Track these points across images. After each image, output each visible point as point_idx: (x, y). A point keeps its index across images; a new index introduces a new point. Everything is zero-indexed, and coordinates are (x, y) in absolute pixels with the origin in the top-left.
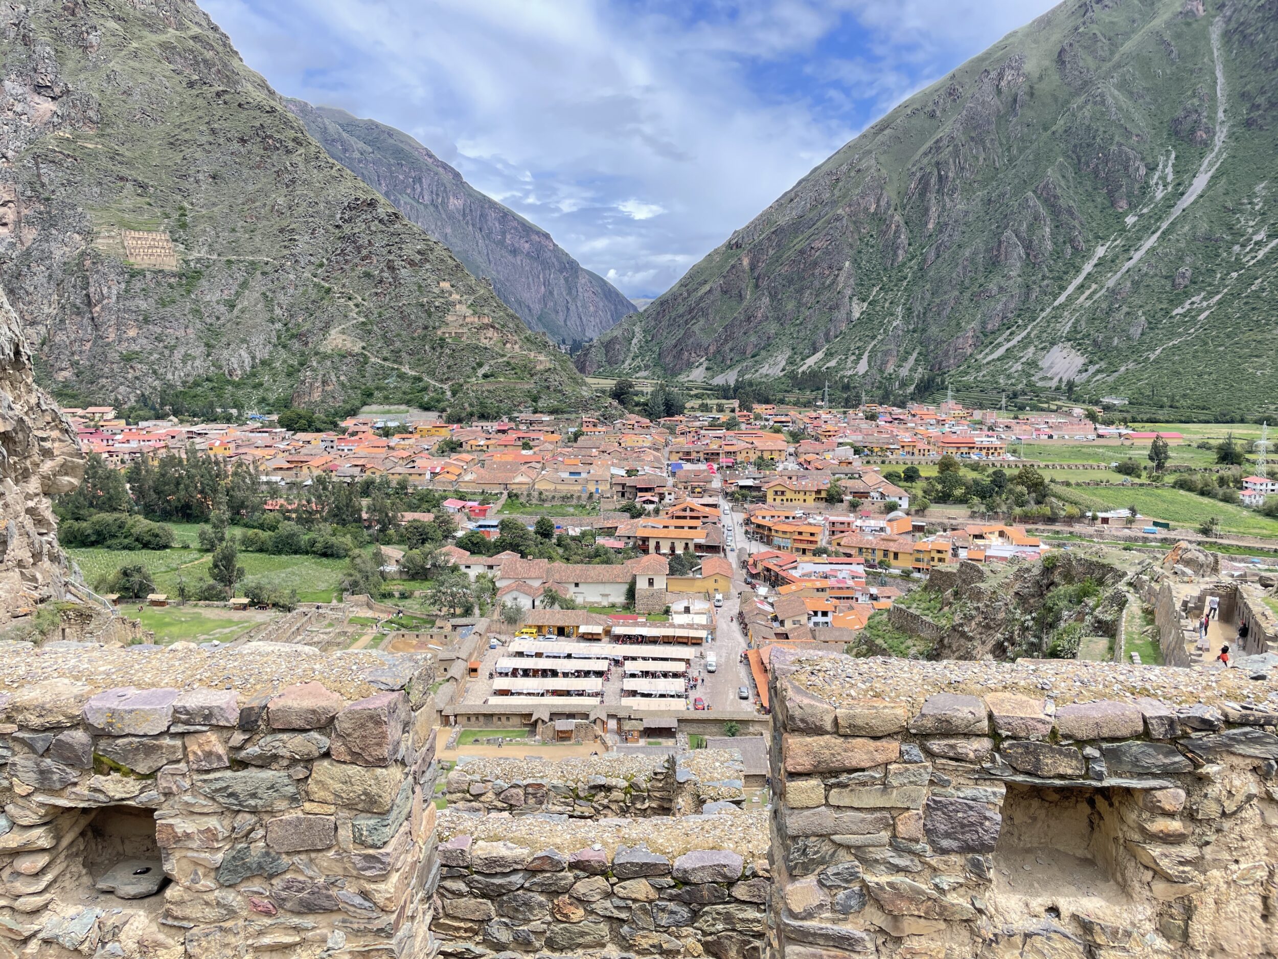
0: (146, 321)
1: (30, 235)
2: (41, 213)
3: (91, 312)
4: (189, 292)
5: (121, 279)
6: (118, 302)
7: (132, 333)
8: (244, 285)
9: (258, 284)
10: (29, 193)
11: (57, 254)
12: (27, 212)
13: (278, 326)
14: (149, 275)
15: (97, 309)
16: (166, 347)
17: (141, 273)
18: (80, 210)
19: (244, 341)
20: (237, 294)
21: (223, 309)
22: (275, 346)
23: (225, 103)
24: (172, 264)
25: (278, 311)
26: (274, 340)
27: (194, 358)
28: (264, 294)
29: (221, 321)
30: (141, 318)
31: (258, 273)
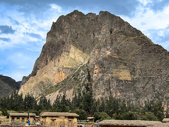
0: (122, 92)
1: (100, 75)
2: (103, 70)
3: (110, 90)
4: (133, 85)
5: (117, 82)
6: (116, 87)
7: (119, 94)
8: (147, 83)
9: (151, 82)
10: (101, 66)
11: (105, 79)
12: (100, 70)
13: (156, 92)
14: (124, 81)
15: (112, 89)
16: (126, 98)
17: (122, 81)
18: (111, 69)
19: (146, 96)
20: (145, 85)
21: (141, 89)
22: (155, 97)
23: (146, 46)
24: (130, 79)
25: (156, 89)
26: (155, 96)
27: (133, 101)
28: (152, 85)
29: (141, 92)
30: (121, 91)
31: (151, 80)
